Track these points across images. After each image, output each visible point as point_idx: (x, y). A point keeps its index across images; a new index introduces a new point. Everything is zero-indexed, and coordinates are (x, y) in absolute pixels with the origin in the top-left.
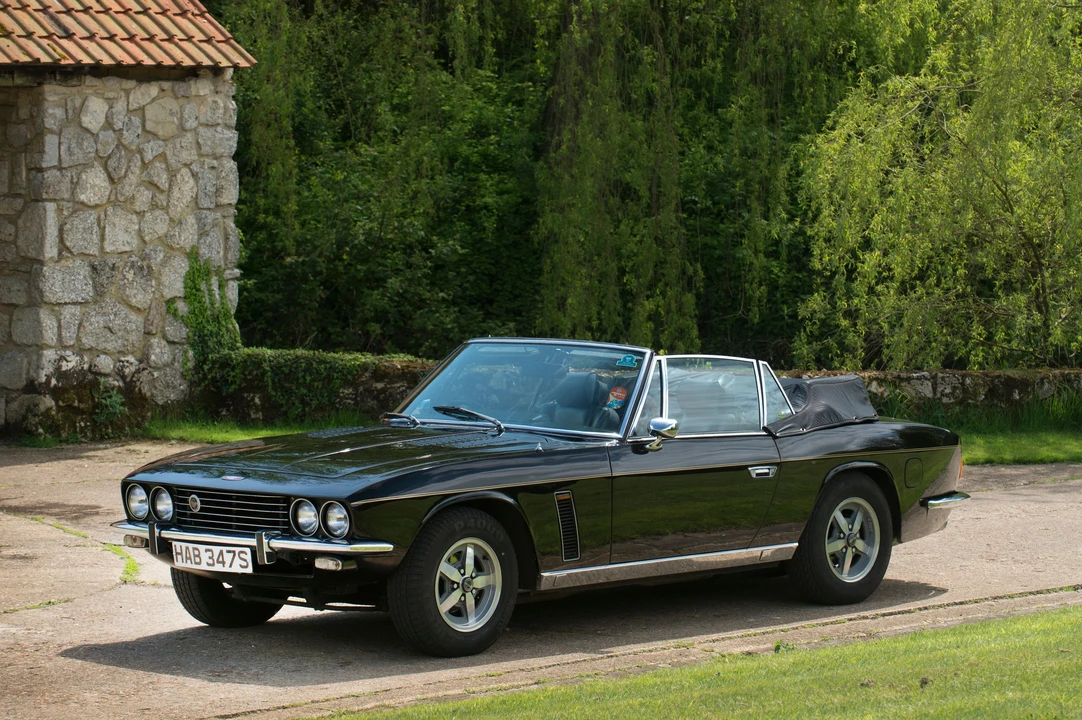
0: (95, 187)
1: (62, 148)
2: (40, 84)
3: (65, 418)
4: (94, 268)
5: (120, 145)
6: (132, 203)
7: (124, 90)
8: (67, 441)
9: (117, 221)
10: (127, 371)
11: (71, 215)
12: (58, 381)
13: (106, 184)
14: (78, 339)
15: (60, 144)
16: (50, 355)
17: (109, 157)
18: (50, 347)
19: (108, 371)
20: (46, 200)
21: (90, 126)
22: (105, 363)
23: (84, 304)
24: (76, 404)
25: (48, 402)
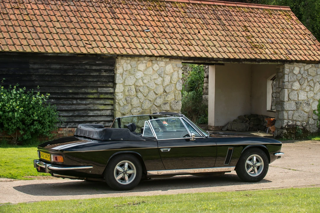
0: (296, 86)
1: (289, 78)
2: (284, 64)
3: (289, 135)
4: (296, 103)
5: (302, 77)
6: (305, 90)
7: (303, 66)
8: (289, 140)
9: (301, 93)
10: (304, 125)
11: (291, 92)
12: (287, 127)
13: (299, 85)
14: (292, 118)
15: (288, 77)
16: (286, 121)
17: (300, 80)
18: (286, 120)
19: (299, 125)
20: (285, 88)
21: (295, 73)
22: (299, 123)
23: (294, 110)
24: (292, 132)
25: (285, 131)
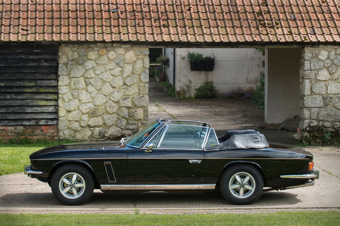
0: (324, 75)
1: (312, 65)
2: (303, 48)
3: (313, 139)
4: (324, 98)
5: (333, 64)
6: (338, 80)
7: (335, 49)
8: (312, 145)
9: (332, 85)
10: (335, 127)
11: (315, 83)
12: (309, 128)
13: (328, 74)
14: (318, 117)
15: (310, 63)
16: (307, 121)
17: (329, 67)
18: (307, 119)
19: (328, 126)
20: (306, 79)
21: (321, 59)
22: (327, 124)
23: (321, 107)
24: (317, 135)
25: (306, 134)
